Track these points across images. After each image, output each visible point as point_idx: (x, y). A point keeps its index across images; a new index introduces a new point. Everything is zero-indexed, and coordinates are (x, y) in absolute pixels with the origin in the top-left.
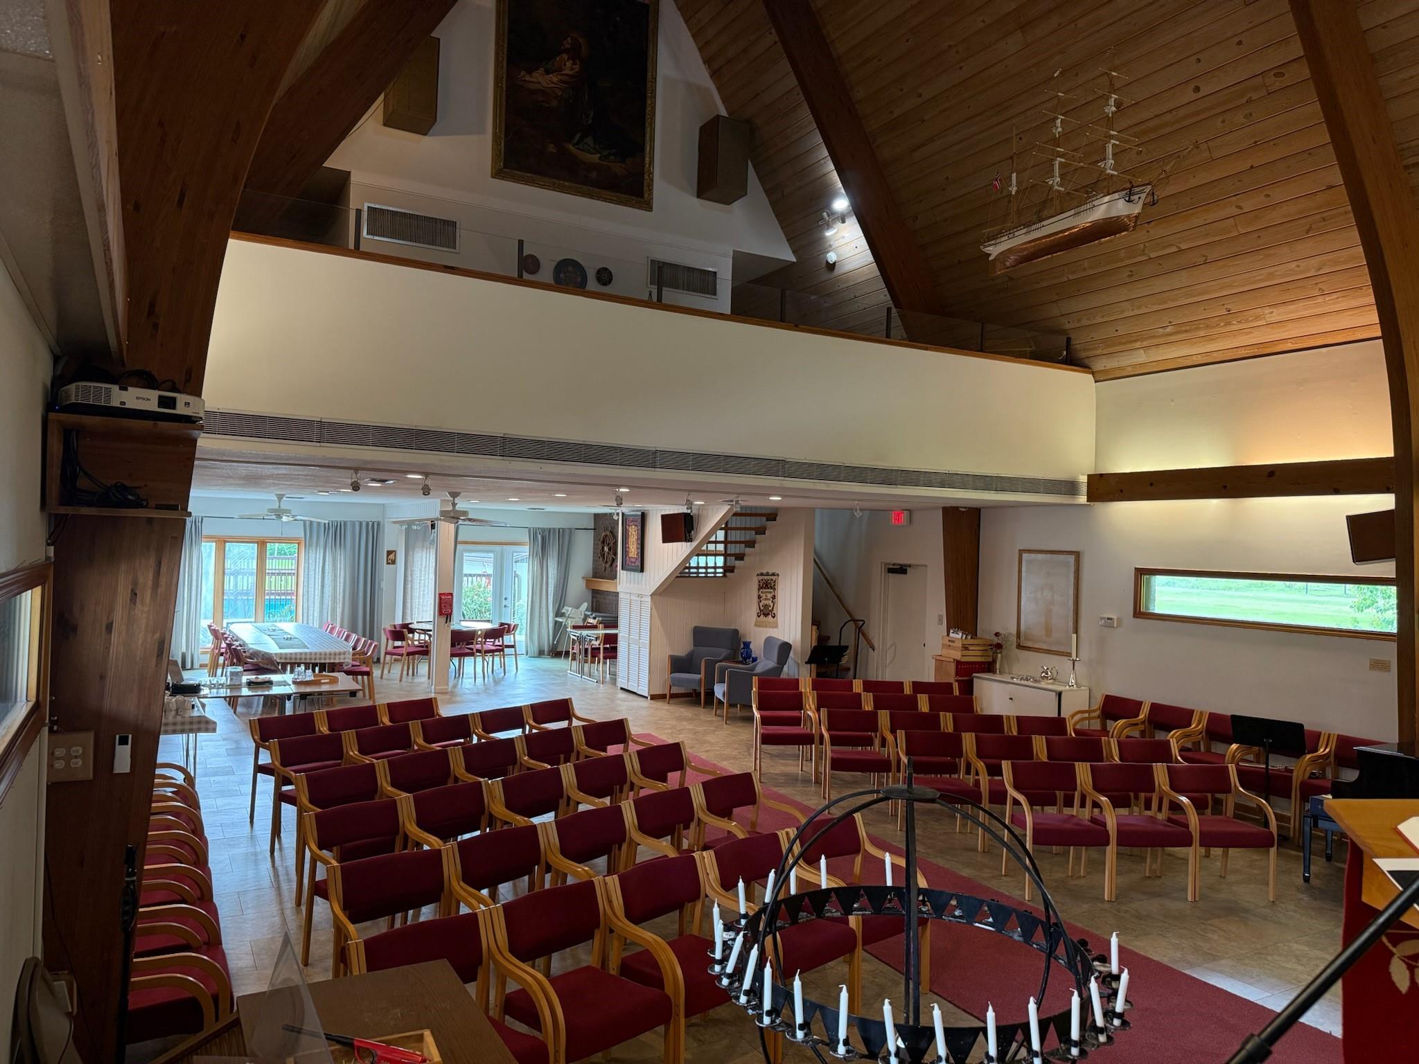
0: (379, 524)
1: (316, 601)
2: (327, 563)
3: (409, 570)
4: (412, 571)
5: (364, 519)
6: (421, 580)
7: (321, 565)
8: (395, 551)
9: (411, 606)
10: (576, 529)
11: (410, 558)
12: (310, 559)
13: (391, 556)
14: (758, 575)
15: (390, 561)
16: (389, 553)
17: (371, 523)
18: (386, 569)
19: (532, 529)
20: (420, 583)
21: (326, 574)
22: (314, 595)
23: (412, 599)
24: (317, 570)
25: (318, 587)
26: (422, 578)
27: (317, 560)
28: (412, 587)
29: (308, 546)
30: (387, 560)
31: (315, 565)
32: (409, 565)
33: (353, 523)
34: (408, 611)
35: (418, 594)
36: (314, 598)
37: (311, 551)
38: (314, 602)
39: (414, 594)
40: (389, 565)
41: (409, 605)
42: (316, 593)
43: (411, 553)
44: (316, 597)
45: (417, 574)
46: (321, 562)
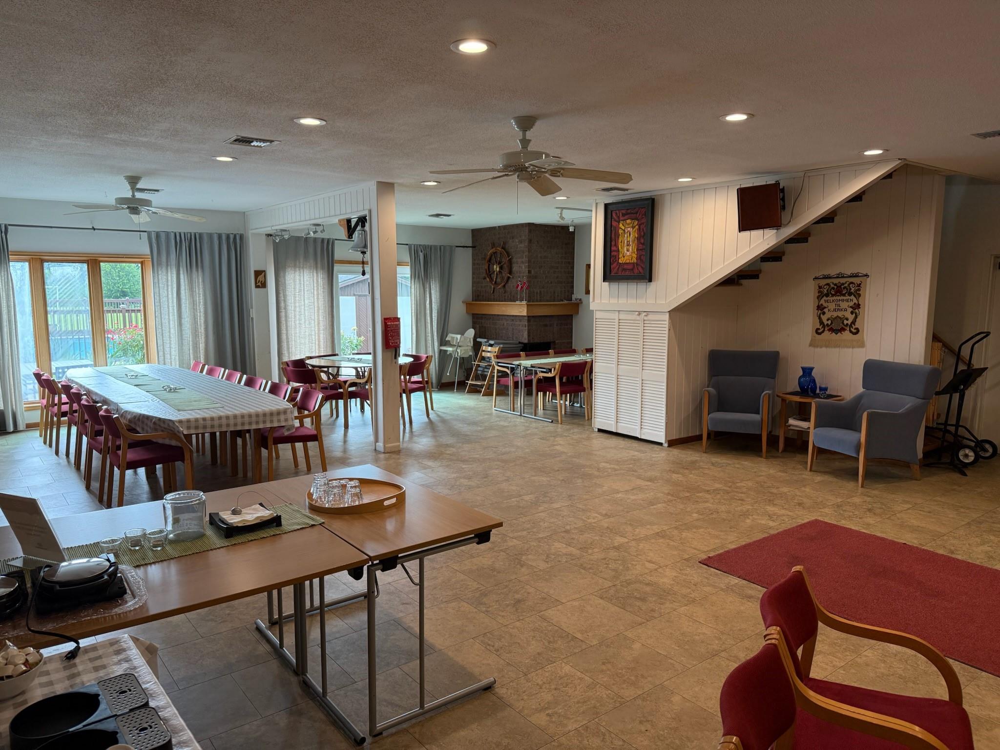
0: (241, 236)
1: (172, 336)
2: (182, 288)
3: (281, 295)
4: (285, 296)
5: (224, 231)
6: (295, 307)
7: (175, 290)
8: (265, 271)
9: (287, 338)
10: (457, 247)
11: (282, 279)
12: (160, 282)
13: (261, 278)
14: (816, 278)
15: (259, 284)
16: (258, 273)
17: (232, 237)
18: (254, 293)
19: (413, 246)
20: (295, 311)
21: (183, 301)
22: (170, 328)
23: (287, 330)
24: (170, 296)
25: (174, 317)
26: (297, 304)
27: (170, 284)
28: (286, 316)
29: (157, 264)
30: (256, 283)
31: (167, 290)
32: (281, 288)
33: (210, 236)
34: (284, 345)
35: (293, 324)
36: (170, 332)
37: (160, 272)
38: (170, 337)
39: (289, 324)
40: (257, 289)
41: (284, 337)
42: (172, 326)
43: (282, 274)
44: (172, 331)
45: (290, 300)
46: (175, 286)
